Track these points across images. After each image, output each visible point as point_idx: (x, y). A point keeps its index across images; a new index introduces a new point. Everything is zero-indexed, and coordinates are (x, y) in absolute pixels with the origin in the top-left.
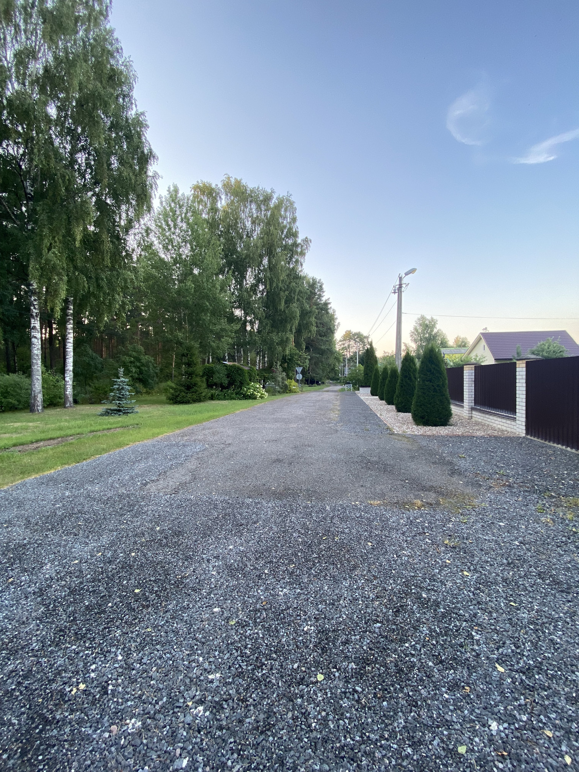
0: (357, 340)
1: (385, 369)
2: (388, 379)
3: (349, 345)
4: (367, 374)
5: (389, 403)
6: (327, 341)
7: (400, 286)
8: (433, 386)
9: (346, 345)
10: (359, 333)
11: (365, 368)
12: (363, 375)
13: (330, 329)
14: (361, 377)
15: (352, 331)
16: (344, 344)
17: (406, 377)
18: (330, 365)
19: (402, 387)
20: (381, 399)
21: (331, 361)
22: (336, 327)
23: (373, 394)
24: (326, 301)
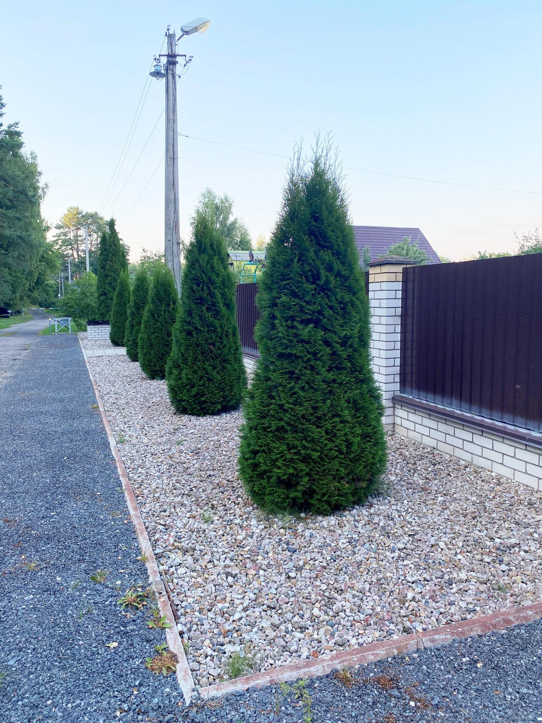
0: (92, 227)
1: (141, 280)
2: (149, 306)
3: (76, 236)
4: (105, 294)
5: (154, 372)
6: (19, 219)
7: (172, 59)
8: (327, 343)
9: (71, 236)
10: (96, 214)
11: (99, 281)
12: (96, 295)
13: (23, 192)
14: (93, 301)
15: (81, 209)
16: (65, 234)
17: (200, 301)
18: (30, 274)
19: (189, 333)
20: (134, 357)
21: (33, 265)
22: (40, 191)
23: (116, 342)
24: (10, 127)
